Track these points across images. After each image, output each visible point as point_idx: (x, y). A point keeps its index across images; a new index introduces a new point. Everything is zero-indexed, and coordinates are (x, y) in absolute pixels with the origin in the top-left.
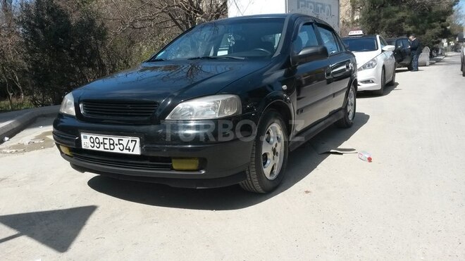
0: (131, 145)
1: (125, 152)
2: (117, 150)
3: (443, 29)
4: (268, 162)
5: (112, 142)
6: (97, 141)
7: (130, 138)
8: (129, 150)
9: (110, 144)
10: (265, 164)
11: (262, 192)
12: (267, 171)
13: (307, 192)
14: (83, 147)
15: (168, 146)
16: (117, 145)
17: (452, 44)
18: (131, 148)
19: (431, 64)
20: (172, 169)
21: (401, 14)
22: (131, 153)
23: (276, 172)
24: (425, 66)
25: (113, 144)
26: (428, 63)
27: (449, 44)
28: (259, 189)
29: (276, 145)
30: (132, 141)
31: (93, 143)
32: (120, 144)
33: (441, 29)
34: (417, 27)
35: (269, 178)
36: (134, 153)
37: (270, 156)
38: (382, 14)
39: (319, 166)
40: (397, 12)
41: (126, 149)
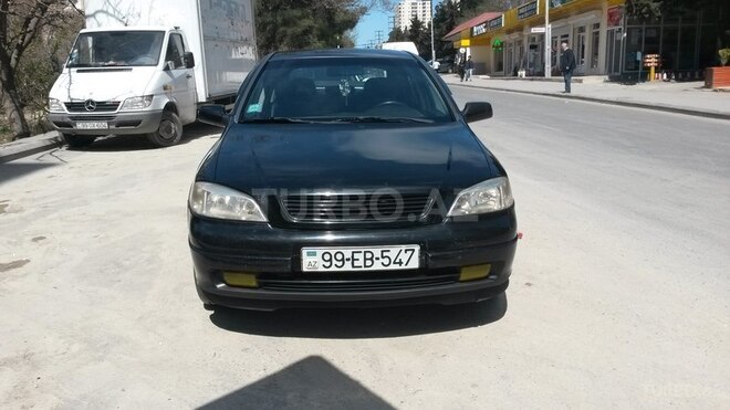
0: (404, 257)
1: (393, 267)
2: (377, 266)
5: (368, 255)
6: (339, 257)
7: (404, 247)
8: (400, 263)
9: (365, 259)
14: (305, 269)
15: (464, 252)
16: (377, 259)
18: (404, 261)
21: (306, 23)
22: (403, 267)
25: (371, 259)
30: (406, 251)
31: (330, 260)
32: (383, 257)
36: (409, 267)
38: (279, 19)
40: (300, 18)
41: (395, 263)
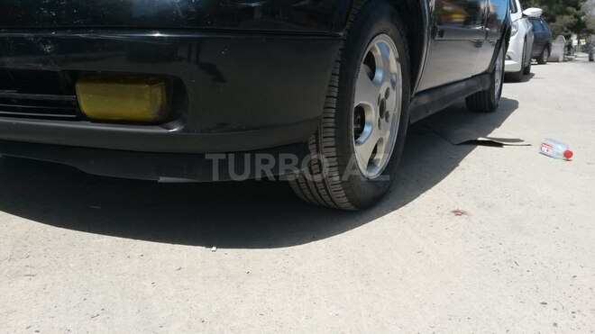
3: (577, 20)
4: (367, 129)
10: (359, 132)
11: (348, 206)
12: (362, 152)
13: (457, 213)
15: (59, 35)
17: (583, 42)
19: (564, 61)
20: (82, 117)
23: (382, 158)
24: (558, 61)
26: (561, 58)
27: (579, 43)
28: (341, 198)
29: (387, 94)
33: (574, 20)
34: (550, 8)
35: (365, 173)
37: (372, 116)
39: (463, 164)
